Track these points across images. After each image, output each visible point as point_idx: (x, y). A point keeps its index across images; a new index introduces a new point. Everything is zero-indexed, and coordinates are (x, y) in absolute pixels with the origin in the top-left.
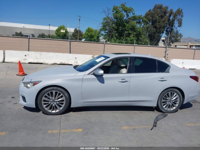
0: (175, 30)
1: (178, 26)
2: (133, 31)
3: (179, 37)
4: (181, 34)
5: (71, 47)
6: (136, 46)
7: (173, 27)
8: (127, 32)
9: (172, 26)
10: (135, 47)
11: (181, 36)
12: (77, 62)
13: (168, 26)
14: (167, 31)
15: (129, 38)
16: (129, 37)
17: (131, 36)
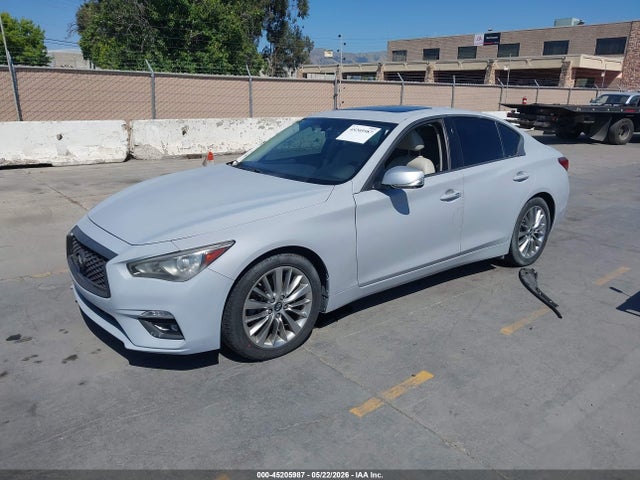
0: (291, 26)
1: (299, 15)
2: (214, 31)
3: (306, 49)
4: (307, 38)
5: (19, 92)
6: (253, 80)
7: (286, 19)
8: (197, 33)
9: (283, 14)
10: (250, 86)
11: (310, 45)
12: (68, 153)
13: (271, 14)
14: (269, 30)
15: (206, 56)
16: (206, 51)
17: (214, 47)
